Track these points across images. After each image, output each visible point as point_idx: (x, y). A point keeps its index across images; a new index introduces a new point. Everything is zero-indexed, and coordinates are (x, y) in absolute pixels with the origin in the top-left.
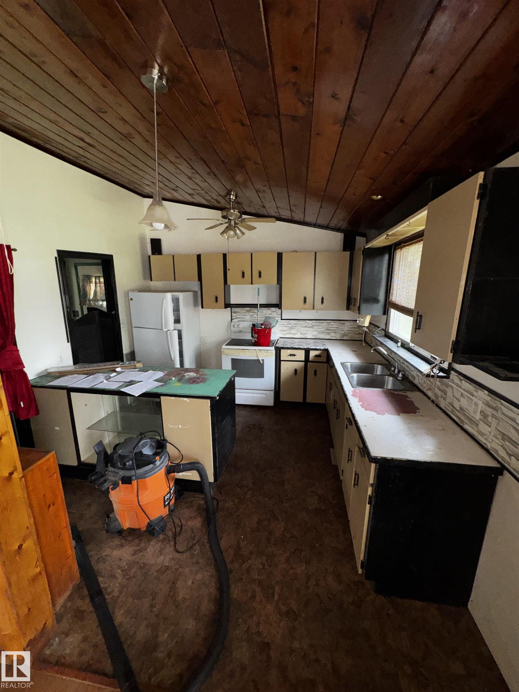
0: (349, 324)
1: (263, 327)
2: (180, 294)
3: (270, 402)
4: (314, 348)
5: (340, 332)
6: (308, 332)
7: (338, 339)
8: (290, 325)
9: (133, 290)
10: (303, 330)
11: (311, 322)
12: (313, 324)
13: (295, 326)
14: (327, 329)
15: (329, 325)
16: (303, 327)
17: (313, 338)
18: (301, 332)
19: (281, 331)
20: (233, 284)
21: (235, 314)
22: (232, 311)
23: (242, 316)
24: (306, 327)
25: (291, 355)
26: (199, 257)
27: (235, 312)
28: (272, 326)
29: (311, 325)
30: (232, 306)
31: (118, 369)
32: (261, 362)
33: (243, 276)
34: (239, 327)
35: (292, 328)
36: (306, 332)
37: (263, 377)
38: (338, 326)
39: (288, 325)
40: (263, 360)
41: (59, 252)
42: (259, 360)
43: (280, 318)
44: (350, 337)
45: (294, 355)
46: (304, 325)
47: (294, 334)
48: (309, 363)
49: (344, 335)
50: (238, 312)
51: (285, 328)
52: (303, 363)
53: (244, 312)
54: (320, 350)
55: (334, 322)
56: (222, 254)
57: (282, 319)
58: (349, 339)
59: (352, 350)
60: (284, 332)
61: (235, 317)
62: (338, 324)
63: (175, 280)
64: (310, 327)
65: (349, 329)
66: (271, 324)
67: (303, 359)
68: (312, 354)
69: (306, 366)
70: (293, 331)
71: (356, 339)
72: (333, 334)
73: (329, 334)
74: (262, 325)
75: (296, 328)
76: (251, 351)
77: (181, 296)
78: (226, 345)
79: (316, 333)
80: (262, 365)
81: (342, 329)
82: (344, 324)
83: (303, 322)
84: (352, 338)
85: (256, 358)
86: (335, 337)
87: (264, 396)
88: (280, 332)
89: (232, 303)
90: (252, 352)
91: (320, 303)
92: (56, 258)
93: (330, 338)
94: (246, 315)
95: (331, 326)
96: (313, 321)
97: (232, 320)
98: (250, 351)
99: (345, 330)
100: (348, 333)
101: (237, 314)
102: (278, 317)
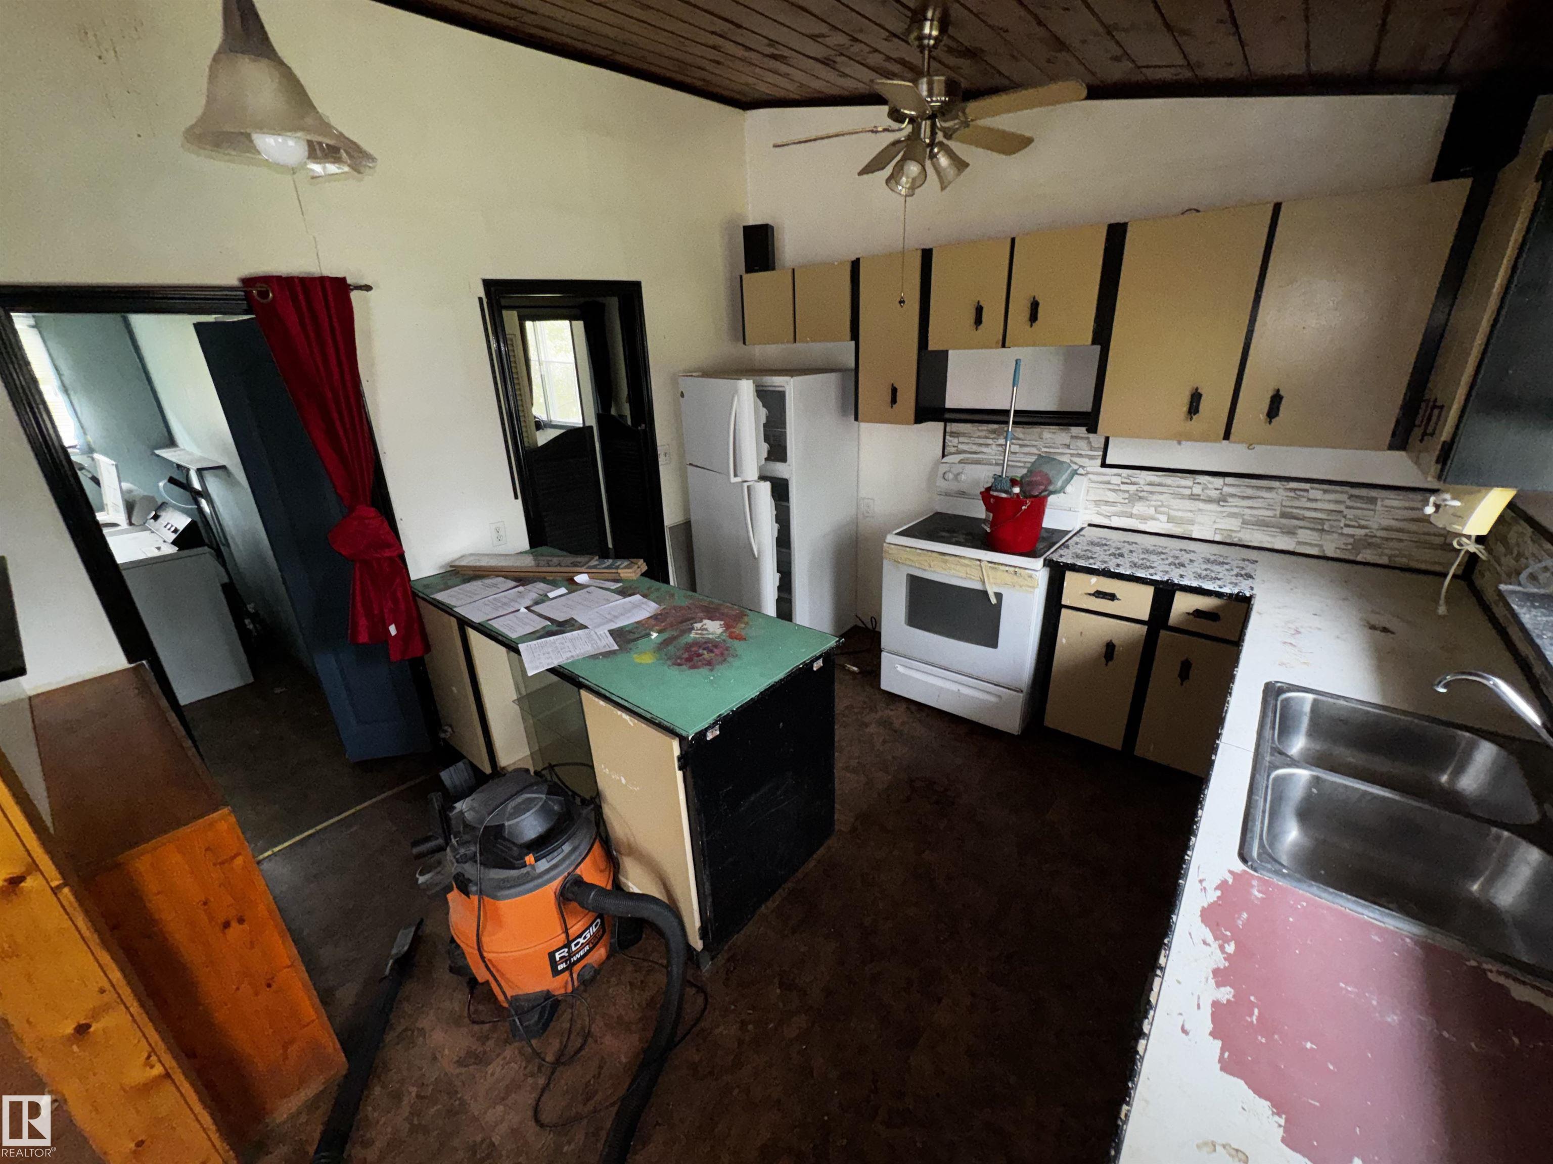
0: (1395, 503)
1: (1017, 490)
2: (787, 382)
3: (1012, 723)
4: (1195, 584)
5: (1346, 531)
6: (1200, 518)
7: (1330, 553)
8: (1132, 488)
9: (688, 373)
10: (1182, 508)
11: (1218, 482)
12: (1226, 489)
13: (1152, 493)
14: (1284, 515)
15: (1298, 498)
16: (1183, 497)
17: (1218, 538)
18: (1172, 513)
19: (1097, 503)
20: (954, 348)
21: (955, 441)
22: (948, 429)
23: (975, 448)
24: (1194, 497)
25: (1099, 594)
26: (855, 265)
27: (955, 434)
28: (1051, 488)
29: (1214, 494)
30: (947, 416)
31: (581, 579)
32: (994, 600)
33: (978, 321)
34: (959, 482)
35: (1138, 497)
36: (1190, 515)
37: (995, 645)
38: (1341, 507)
39: (1123, 487)
40: (999, 596)
41: (488, 284)
42: (985, 593)
43: (1099, 462)
44: (1390, 557)
45: (1112, 597)
46: (1188, 492)
47: (1144, 518)
48: (1163, 633)
49: (1367, 543)
50: (964, 435)
51: (1111, 497)
52: (1145, 628)
53: (983, 434)
54: (1218, 595)
55: (1325, 491)
56: (919, 253)
57: (1104, 465)
58: (1384, 560)
59: (1375, 620)
60: (1105, 509)
61: (953, 450)
62: (1344, 497)
63: (795, 341)
64: (1210, 501)
65: (1394, 523)
66: (1050, 482)
67: (1145, 615)
68: (1182, 604)
69: (1151, 640)
70: (1139, 508)
71: (1423, 566)
72: (1305, 535)
73: (1294, 534)
74: (1014, 482)
75: (1155, 497)
76: (966, 562)
77: (790, 385)
78: (901, 534)
79: (1233, 524)
80: (996, 610)
81: (1356, 519)
82: (1373, 501)
83: (1187, 481)
84: (1402, 561)
85: (978, 586)
86: (1321, 546)
87: (993, 699)
88: (1091, 506)
89: (949, 404)
90: (967, 566)
91: (1263, 417)
92: (480, 299)
93: (1290, 548)
94: (987, 445)
95: (1303, 503)
96: (1229, 480)
97: (944, 456)
98: (963, 561)
99: (1376, 526)
100: (1387, 539)
101: (961, 439)
102: (1092, 458)
